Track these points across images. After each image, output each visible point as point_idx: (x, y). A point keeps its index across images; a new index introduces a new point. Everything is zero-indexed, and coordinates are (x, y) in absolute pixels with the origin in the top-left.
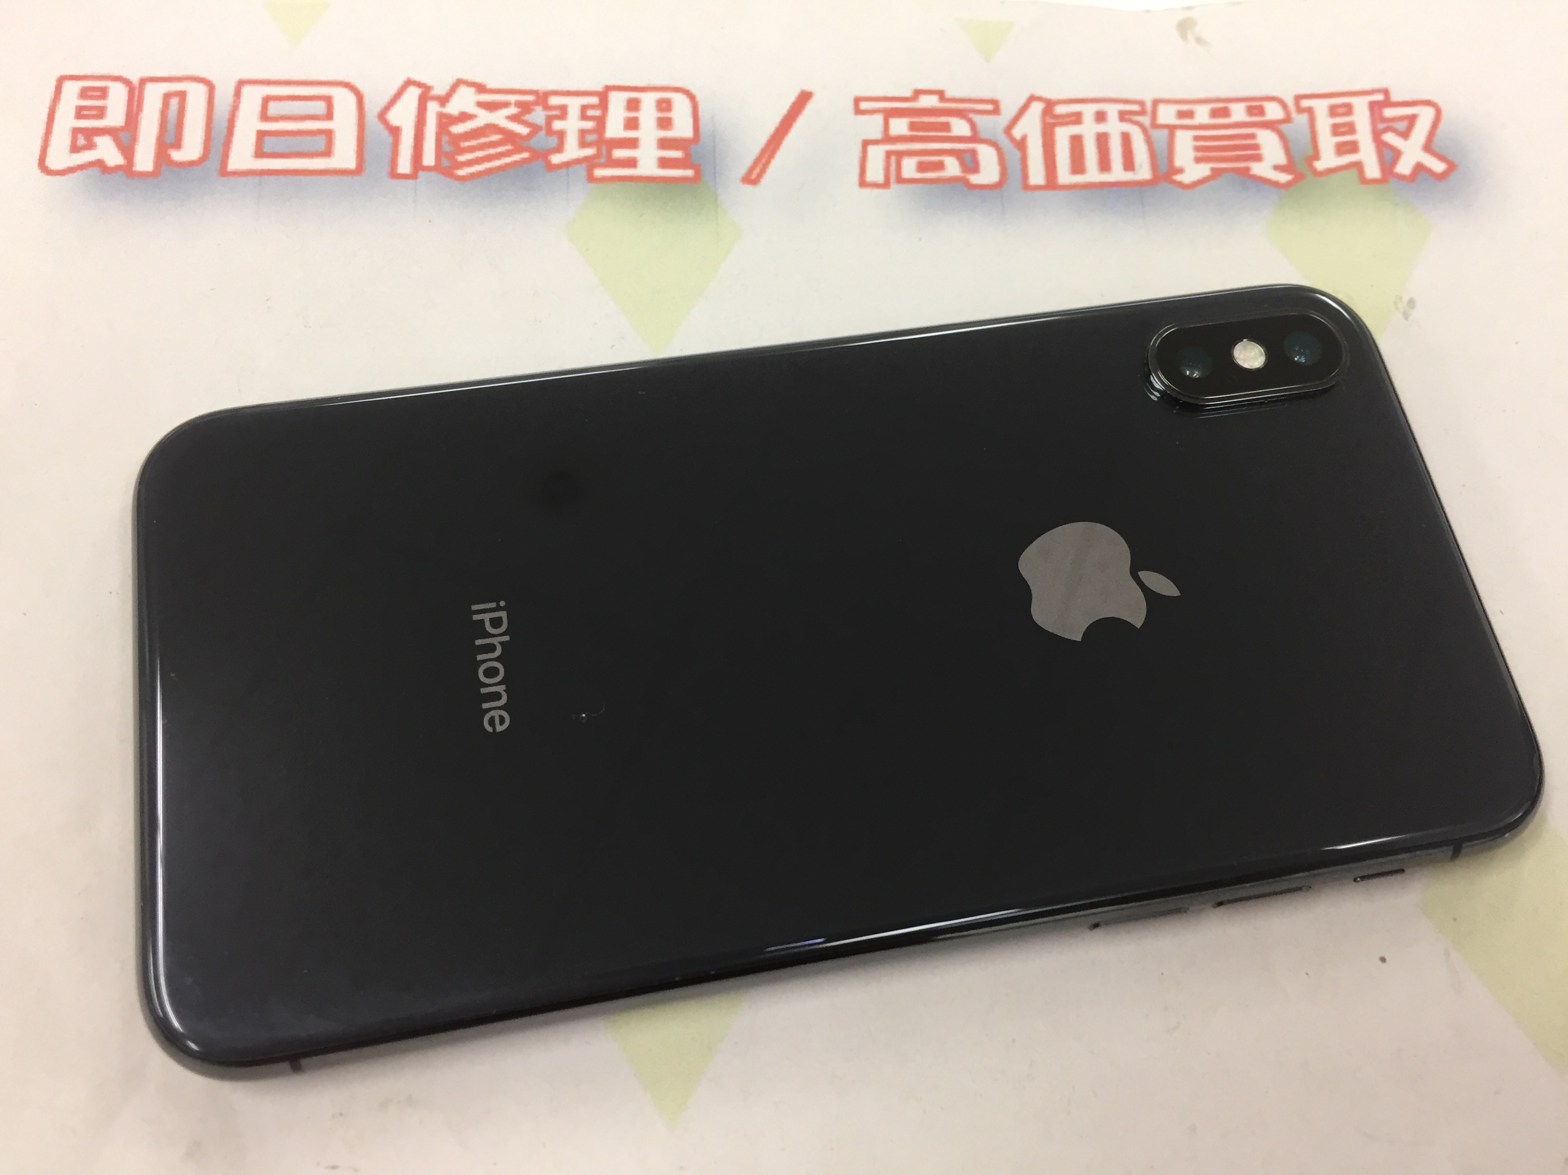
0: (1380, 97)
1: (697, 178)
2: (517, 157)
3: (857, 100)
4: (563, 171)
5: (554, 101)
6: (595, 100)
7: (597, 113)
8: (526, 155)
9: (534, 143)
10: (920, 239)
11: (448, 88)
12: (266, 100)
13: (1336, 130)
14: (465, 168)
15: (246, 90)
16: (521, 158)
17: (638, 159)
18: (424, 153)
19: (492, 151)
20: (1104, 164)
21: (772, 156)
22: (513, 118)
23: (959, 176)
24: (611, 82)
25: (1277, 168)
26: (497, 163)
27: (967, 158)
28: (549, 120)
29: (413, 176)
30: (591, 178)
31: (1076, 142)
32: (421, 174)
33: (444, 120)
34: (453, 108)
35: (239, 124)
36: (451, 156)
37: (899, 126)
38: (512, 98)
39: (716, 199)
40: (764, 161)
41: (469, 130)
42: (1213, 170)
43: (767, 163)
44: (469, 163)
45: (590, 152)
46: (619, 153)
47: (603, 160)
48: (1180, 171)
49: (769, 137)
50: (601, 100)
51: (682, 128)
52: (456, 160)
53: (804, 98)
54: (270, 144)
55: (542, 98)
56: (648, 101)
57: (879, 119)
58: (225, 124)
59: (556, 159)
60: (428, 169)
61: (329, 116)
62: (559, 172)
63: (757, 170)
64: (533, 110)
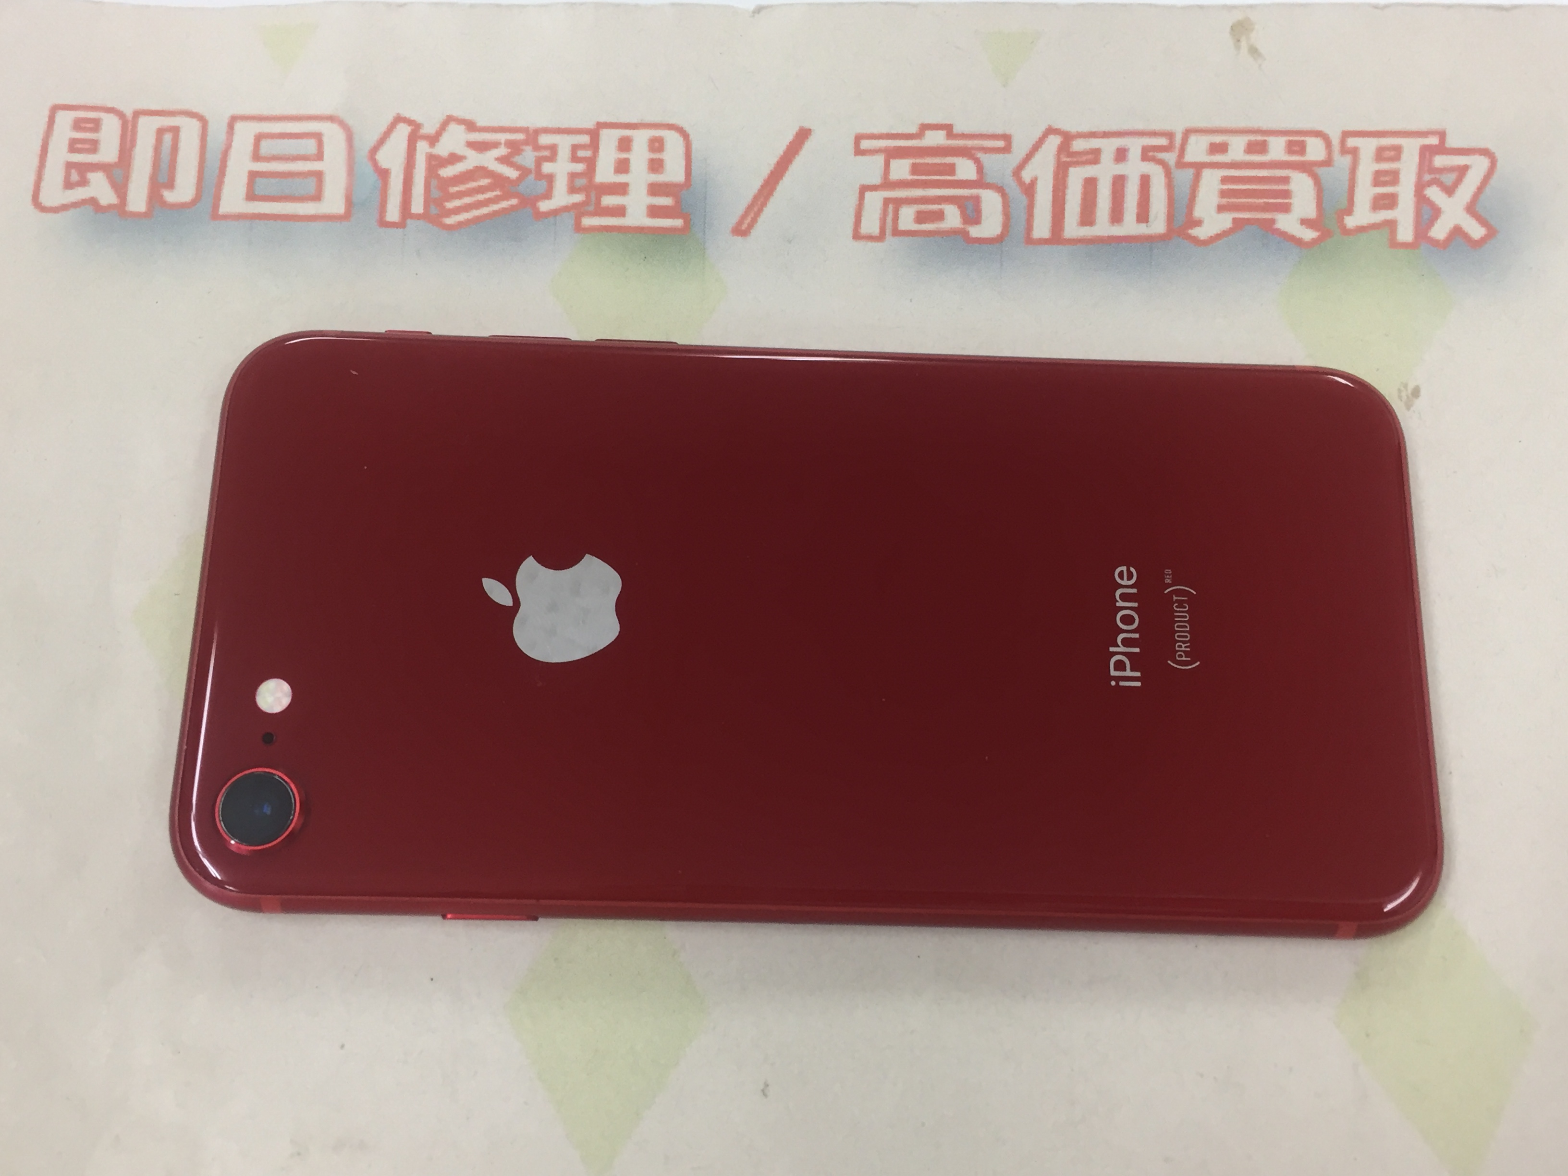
0: (1434, 141)
1: (686, 228)
2: (504, 204)
3: (858, 138)
4: (551, 219)
5: (545, 140)
6: (585, 139)
7: (587, 154)
8: (514, 202)
9: (522, 188)
10: (911, 301)
11: (438, 126)
12: (259, 138)
13: (1379, 179)
14: (453, 216)
15: (239, 126)
16: (509, 205)
17: (627, 207)
18: (413, 199)
19: (481, 197)
20: (1117, 216)
21: (764, 204)
22: (502, 160)
23: (958, 228)
24: (603, 119)
25: (1305, 222)
26: (485, 210)
27: (970, 205)
28: (539, 161)
29: (401, 225)
30: (579, 228)
31: (1090, 184)
32: (409, 222)
33: (433, 163)
34: (443, 149)
35: (231, 163)
36: (439, 203)
37: (901, 169)
38: (502, 137)
39: (704, 252)
40: (756, 209)
41: (459, 174)
42: (1234, 220)
43: (760, 210)
44: (457, 211)
45: (578, 198)
46: (609, 201)
47: (591, 208)
48: (1198, 223)
49: (763, 181)
50: (591, 140)
51: (674, 172)
52: (444, 207)
53: (803, 135)
54: (262, 187)
55: (532, 136)
56: (640, 139)
57: (880, 159)
58: (218, 164)
59: (544, 206)
60: (418, 217)
61: (319, 156)
62: (546, 220)
63: (749, 220)
64: (522, 150)
